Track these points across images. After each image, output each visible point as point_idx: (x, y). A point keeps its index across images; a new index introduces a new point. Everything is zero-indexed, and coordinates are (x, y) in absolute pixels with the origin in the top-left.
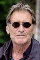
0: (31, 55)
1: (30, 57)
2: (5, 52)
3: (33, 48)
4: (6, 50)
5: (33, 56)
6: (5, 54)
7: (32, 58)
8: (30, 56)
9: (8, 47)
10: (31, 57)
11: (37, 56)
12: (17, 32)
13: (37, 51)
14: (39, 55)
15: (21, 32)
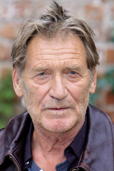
0: (89, 153)
1: (86, 160)
2: (11, 148)
3: (94, 134)
4: (13, 142)
5: (93, 156)
6: (13, 153)
7: (93, 161)
8: (86, 156)
9: (19, 133)
10: (89, 160)
11: (106, 156)
12: (48, 98)
13: (104, 142)
14: (111, 154)
15: (58, 100)
